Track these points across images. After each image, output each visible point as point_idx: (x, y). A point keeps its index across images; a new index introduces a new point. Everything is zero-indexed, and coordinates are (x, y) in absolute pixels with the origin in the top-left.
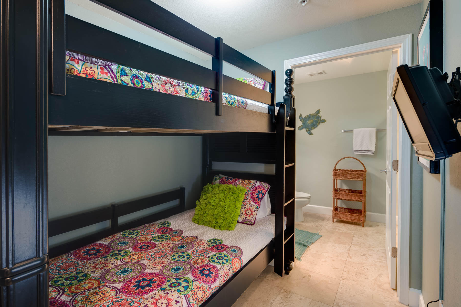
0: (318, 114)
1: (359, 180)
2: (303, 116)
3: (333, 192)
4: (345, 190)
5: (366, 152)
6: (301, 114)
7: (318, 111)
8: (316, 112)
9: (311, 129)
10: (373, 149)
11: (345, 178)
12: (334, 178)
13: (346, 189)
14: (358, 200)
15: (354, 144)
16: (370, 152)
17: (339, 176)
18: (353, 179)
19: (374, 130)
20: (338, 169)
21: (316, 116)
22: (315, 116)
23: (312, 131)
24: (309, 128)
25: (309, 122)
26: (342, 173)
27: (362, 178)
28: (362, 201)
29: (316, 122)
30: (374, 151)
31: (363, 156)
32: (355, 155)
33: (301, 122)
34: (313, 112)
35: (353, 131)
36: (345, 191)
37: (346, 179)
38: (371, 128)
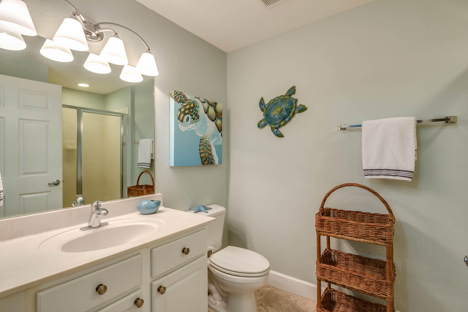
0: (292, 96)
1: (377, 244)
2: (266, 102)
3: (317, 264)
4: (346, 255)
5: (392, 173)
6: (262, 98)
7: (292, 91)
8: (289, 91)
9: (280, 126)
10: (411, 167)
11: (342, 235)
12: (319, 232)
13: (349, 254)
14: (376, 293)
15: (363, 155)
16: (403, 174)
17: (329, 228)
18: (362, 240)
19: (411, 121)
20: (332, 208)
21: (287, 98)
22: (285, 99)
23: (282, 130)
24: (276, 124)
25: (275, 113)
26: (336, 222)
27: (385, 240)
28: (387, 299)
29: (288, 111)
30: (413, 170)
31: (386, 182)
32: (366, 181)
33: (263, 113)
34: (283, 92)
35: (361, 126)
36: (347, 257)
37: (346, 237)
38: (402, 118)
